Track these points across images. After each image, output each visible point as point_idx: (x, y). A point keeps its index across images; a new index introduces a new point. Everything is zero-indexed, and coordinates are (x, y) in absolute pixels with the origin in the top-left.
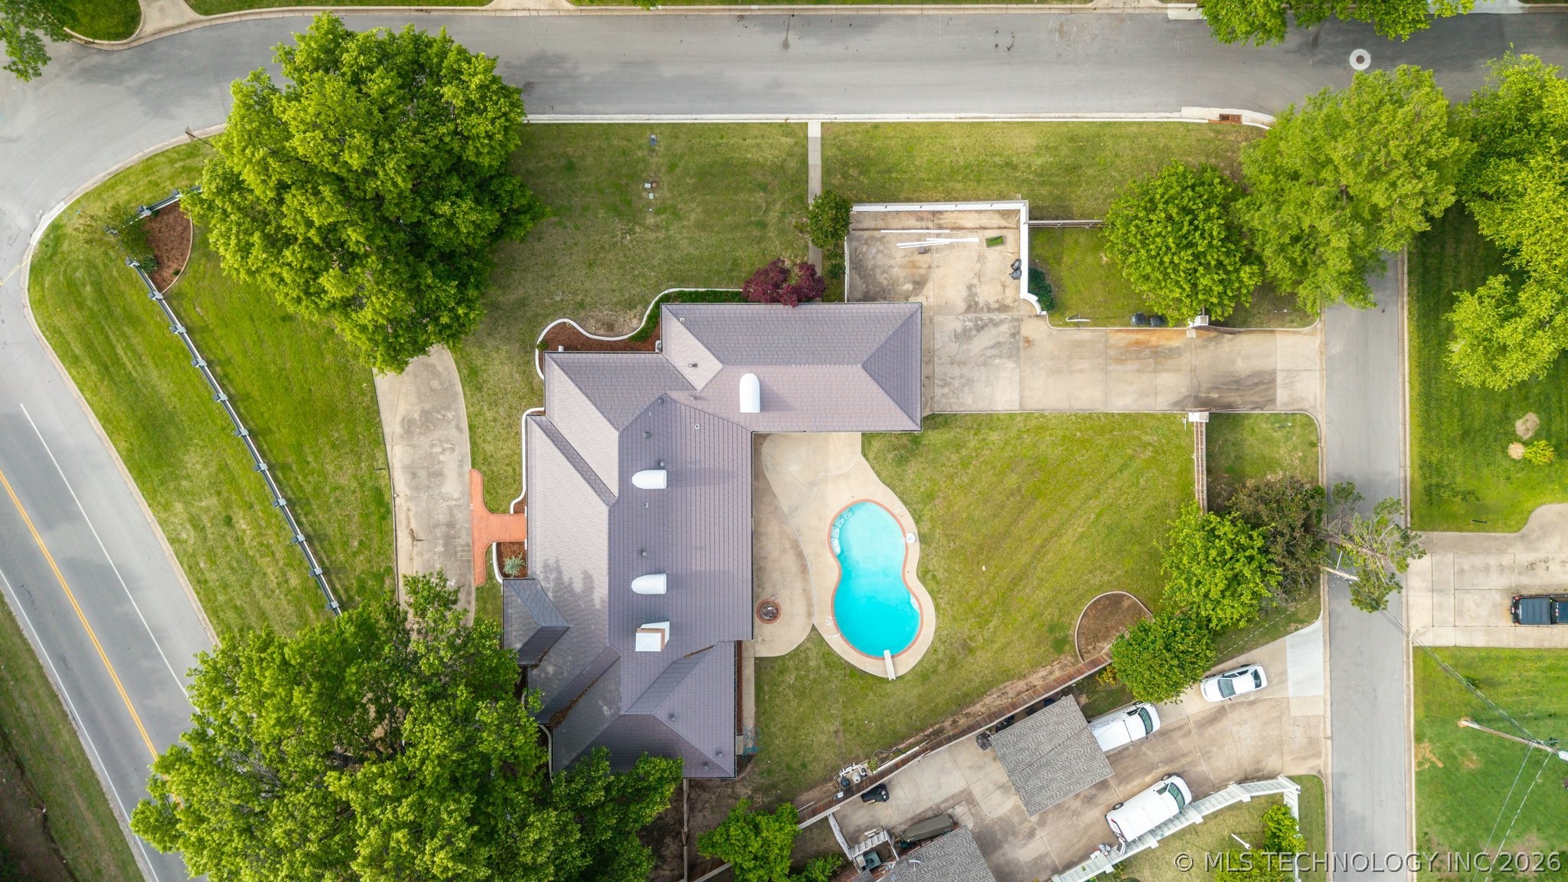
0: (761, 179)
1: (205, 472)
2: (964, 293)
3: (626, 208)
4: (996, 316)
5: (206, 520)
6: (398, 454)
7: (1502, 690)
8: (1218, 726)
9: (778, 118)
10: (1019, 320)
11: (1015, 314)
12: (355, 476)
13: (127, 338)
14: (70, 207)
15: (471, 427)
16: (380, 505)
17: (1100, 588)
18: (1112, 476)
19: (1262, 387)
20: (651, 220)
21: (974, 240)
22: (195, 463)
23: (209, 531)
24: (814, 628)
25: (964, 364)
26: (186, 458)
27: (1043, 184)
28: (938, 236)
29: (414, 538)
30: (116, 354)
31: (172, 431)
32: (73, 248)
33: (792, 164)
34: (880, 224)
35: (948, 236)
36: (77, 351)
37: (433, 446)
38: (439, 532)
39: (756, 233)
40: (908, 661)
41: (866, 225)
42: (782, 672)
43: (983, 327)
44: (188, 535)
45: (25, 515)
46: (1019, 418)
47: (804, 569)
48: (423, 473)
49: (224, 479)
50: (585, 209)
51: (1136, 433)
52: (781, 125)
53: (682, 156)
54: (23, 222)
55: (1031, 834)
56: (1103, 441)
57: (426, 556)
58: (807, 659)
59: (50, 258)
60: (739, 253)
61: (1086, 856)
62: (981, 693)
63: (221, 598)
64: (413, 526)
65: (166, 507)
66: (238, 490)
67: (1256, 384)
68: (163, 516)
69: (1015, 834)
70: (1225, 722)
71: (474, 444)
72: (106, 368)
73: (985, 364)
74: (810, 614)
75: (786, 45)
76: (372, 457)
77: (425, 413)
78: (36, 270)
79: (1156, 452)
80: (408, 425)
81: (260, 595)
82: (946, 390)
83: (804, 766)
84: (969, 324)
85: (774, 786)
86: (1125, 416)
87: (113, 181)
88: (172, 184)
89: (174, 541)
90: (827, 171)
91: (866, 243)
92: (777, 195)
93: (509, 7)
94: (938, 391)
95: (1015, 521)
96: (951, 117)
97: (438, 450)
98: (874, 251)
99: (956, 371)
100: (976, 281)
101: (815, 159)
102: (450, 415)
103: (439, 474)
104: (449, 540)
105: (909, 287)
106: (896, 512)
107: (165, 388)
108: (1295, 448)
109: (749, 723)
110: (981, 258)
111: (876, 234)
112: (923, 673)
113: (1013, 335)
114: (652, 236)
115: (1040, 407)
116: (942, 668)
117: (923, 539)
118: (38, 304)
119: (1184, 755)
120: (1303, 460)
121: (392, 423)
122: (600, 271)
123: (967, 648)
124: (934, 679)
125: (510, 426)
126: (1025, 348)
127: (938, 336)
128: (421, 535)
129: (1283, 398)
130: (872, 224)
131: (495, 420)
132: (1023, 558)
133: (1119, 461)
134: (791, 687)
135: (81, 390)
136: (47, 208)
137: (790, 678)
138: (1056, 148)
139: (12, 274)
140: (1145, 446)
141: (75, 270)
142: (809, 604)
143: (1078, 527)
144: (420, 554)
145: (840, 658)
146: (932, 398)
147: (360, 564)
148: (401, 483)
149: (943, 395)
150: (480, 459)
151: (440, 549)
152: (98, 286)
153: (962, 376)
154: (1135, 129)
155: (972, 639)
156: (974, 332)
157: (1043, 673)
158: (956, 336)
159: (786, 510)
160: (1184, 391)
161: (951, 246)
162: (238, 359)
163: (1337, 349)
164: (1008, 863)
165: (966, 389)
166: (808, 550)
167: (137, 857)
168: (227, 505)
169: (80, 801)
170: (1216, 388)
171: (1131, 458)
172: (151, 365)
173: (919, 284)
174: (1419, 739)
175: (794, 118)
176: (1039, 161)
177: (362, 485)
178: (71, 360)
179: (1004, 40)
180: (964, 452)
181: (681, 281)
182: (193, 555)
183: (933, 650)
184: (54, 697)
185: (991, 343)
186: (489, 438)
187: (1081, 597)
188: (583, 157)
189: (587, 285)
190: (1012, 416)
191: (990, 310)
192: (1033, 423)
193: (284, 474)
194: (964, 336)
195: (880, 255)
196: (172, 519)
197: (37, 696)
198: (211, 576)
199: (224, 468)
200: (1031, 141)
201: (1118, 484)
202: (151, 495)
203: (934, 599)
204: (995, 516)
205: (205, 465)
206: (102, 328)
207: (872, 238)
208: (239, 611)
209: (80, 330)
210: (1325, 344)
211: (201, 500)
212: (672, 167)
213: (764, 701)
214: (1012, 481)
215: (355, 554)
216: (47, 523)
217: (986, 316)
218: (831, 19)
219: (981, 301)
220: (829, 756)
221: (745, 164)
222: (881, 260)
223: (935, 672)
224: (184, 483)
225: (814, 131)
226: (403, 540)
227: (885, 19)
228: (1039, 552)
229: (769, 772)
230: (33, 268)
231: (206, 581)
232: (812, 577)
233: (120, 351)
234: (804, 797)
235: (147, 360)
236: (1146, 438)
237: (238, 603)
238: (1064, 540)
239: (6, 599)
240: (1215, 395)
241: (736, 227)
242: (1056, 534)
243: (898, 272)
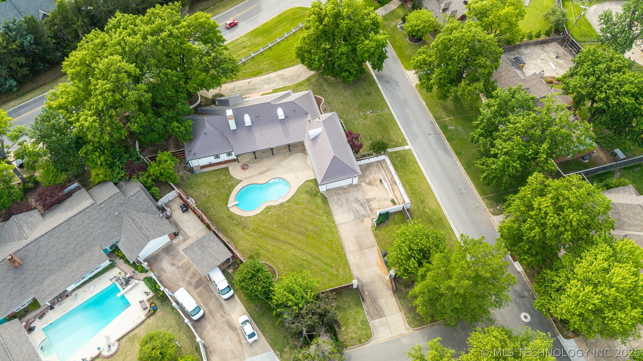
1: (257, 42)
2: (372, 197)
3: (361, 107)
4: (368, 209)
5: (244, 44)
6: (273, 75)
8: (228, 329)
10: (369, 216)
11: (371, 214)
12: (264, 68)
13: (288, 24)
15: (285, 87)
16: (257, 74)
17: (277, 267)
18: (322, 261)
19: (377, 313)
20: (361, 113)
21: (391, 196)
22: (259, 40)
23: (241, 45)
24: (241, 181)
25: (347, 203)
26: (260, 38)
27: (420, 213)
28: (388, 185)
29: (249, 83)
31: (266, 35)
33: (394, 144)
34: (385, 169)
35: (389, 188)
36: (282, 16)
37: (277, 81)
38: (252, 87)
39: (368, 138)
40: (234, 210)
41: (383, 165)
42: (225, 175)
43: (362, 206)
44: (239, 42)
46: (334, 225)
47: (261, 173)
48: (268, 80)
49: (256, 45)
50: (358, 99)
51: (342, 266)
52: (405, 138)
53: (383, 117)
55: (173, 265)
56: (334, 254)
57: (244, 86)
58: (231, 181)
59: (303, 10)
64: (252, 82)
65: (245, 37)
66: (254, 48)
67: (377, 310)
69: (173, 259)
70: (230, 332)
71: (280, 88)
72: (279, 22)
73: (350, 209)
74: (246, 178)
75: (430, 135)
76: (270, 70)
77: (286, 78)
79: (337, 275)
80: (282, 75)
82: (336, 200)
83: (192, 188)
84: (362, 201)
85: (183, 181)
86: (347, 260)
89: (237, 40)
90: (396, 153)
91: (377, 166)
93: (407, 74)
94: (335, 198)
95: (296, 232)
96: (430, 183)
97: (276, 82)
98: (376, 169)
99: (344, 201)
100: (377, 200)
101: (398, 149)
102: (287, 83)
103: (269, 84)
104: (250, 89)
105: (368, 181)
106: (289, 194)
107: (278, 31)
108: (356, 333)
109: (205, 170)
110: (386, 199)
111: (381, 168)
112: (232, 217)
113: (363, 216)
114: (356, 114)
115: (340, 230)
116: (235, 222)
117: (281, 205)
118: (291, 9)
119: (213, 317)
120: (352, 338)
121: (281, 72)
122: (341, 105)
123: (244, 228)
124: (230, 220)
126: (360, 220)
127: (354, 193)
128: (250, 84)
129: (375, 323)
130: (384, 166)
132: (282, 237)
133: (329, 262)
134: (219, 179)
135: (272, 19)
137: (223, 177)
138: (435, 215)
140: (338, 271)
142: (250, 178)
143: (299, 254)
144: (245, 84)
145: (232, 190)
146: (332, 197)
147: (239, 73)
148: (265, 77)
149: (334, 200)
150: (276, 90)
151: (247, 88)
153: (343, 203)
155: (248, 229)
156: (359, 203)
158: (356, 198)
159: (281, 164)
160: (364, 281)
161: (386, 190)
162: (289, 42)
163: (404, 341)
164: (161, 259)
165: (339, 206)
166: (268, 173)
168: (249, 47)
170: (369, 293)
171: (331, 267)
173: (370, 184)
175: (408, 142)
176: (427, 210)
177: (262, 69)
178: (279, 16)
179: (463, 191)
180: (316, 210)
182: (234, 43)
183: (241, 217)
185: (357, 209)
187: (272, 262)
188: (372, 96)
189: (336, 103)
190: (334, 222)
191: (369, 206)
192: (334, 229)
193: (260, 55)
194: (357, 201)
195: (375, 171)
196: (243, 38)
199: (259, 44)
200: (434, 207)
201: (319, 264)
202: (248, 34)
203: (260, 213)
204: (296, 225)
206: (289, 20)
207: (380, 167)
209: (287, 16)
210: (405, 336)
211: (249, 42)
212: (379, 116)
213: (213, 172)
214: (310, 227)
217: (366, 205)
218: (444, 144)
219: (371, 203)
220: (196, 193)
221: (389, 133)
222: (373, 171)
223: (233, 220)
224: (253, 39)
225: (406, 147)
226: (248, 80)
227: (452, 157)
228: (286, 243)
229: (188, 179)
230: (300, 7)
233: (284, 23)
235: (283, 28)
236: (341, 270)
238: (293, 250)
240: (366, 293)
242: (294, 246)
243: (371, 177)
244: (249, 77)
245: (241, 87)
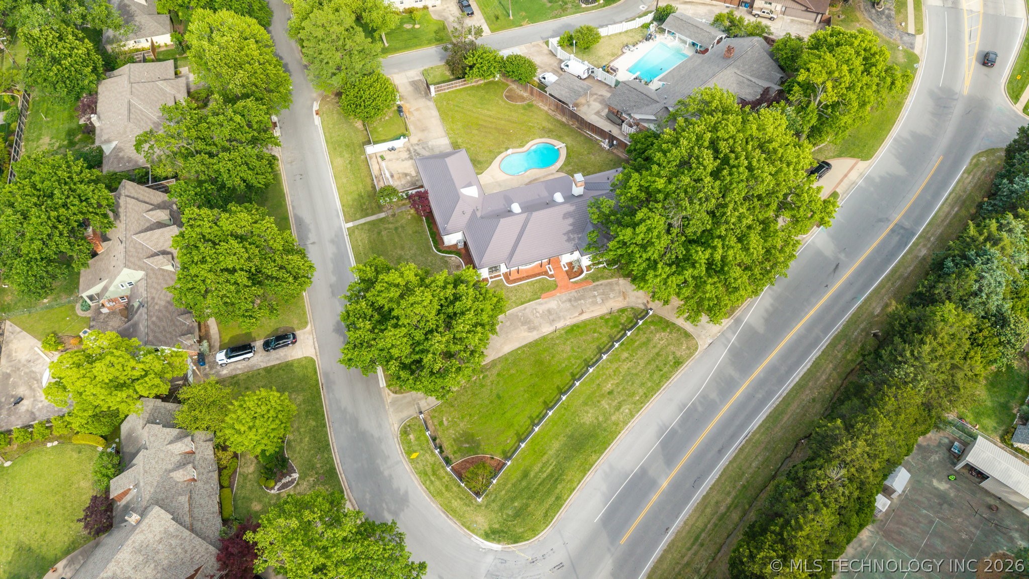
0: (375, 235)
1: (591, 411)
2: (406, 162)
4: (412, 151)
5: (615, 403)
6: (547, 330)
7: (496, 13)
9: (347, 239)
10: (412, 145)
12: (564, 344)
13: (537, 474)
14: (473, 531)
15: (522, 304)
16: (572, 330)
17: (506, 102)
18: (462, 108)
19: (415, 81)
21: (383, 164)
22: (588, 417)
23: (619, 400)
26: (588, 423)
27: (355, 152)
28: (385, 174)
29: (582, 313)
30: (547, 477)
31: (577, 434)
32: (496, 521)
33: (366, 227)
35: (384, 171)
36: (553, 499)
37: (537, 317)
38: (575, 304)
39: (400, 229)
40: (556, 142)
43: (418, 153)
44: (625, 409)
45: (654, 498)
46: (450, 136)
48: (551, 317)
49: (591, 400)
51: (444, 107)
52: (350, 236)
54: (490, 559)
55: (601, 96)
56: (450, 113)
57: (588, 306)
59: (506, 533)
60: (410, 232)
61: (600, 81)
62: (558, 121)
63: (649, 384)
64: (577, 314)
65: (616, 424)
66: (593, 393)
68: (621, 425)
69: (603, 99)
71: (530, 301)
72: (557, 479)
73: (432, 149)
74: (552, 174)
75: (313, 243)
76: (552, 338)
77: (523, 324)
78: (516, 540)
79: (449, 100)
80: (531, 329)
81: (639, 368)
83: (611, 161)
84: (417, 156)
87: (451, 512)
88: (444, 477)
90: (367, 215)
92: (382, 228)
93: (314, 350)
95: (490, 127)
96: (334, 186)
97: (538, 314)
100: (400, 160)
101: (363, 221)
102: (520, 314)
103: (549, 311)
104: (577, 299)
105: (408, 177)
107: (556, 445)
108: (435, 71)
110: (390, 160)
112: (559, 138)
115: (443, 132)
118: (534, 531)
121: (534, 336)
123: (543, 129)
125: (516, 290)
126: (422, 140)
128: (580, 310)
129: (417, 77)
131: (516, 296)
132: (503, 122)
135: (574, 489)
136: (478, 548)
138: (340, 153)
139: (523, 555)
140: (448, 104)
141: (508, 515)
142: (549, 174)
143: (485, 112)
144: (588, 308)
145: (565, 161)
147: (605, 330)
148: (560, 325)
150: (536, 296)
151: (582, 301)
152: (513, 500)
154: (327, 134)
155: (539, 128)
157: (542, 107)
161: (388, 169)
163: (396, 71)
166: (527, 181)
167: (795, 382)
168: (602, 396)
169: (785, 419)
171: (454, 105)
172: (546, 456)
173: (406, 175)
174: (521, 26)
175: (346, 233)
176: (347, 156)
177: (567, 340)
179: (298, 177)
180: (469, 147)
181: (430, 248)
182: (635, 403)
183: (549, 137)
184: (742, 450)
185: (424, 150)
186: (525, 296)
187: (510, 105)
191: (410, 153)
192: (450, 132)
193: (577, 374)
196: (621, 419)
197: (745, 458)
198: (641, 391)
199: (585, 404)
201: (465, 106)
202: (614, 435)
203: (529, 141)
204: (490, 133)
205: (587, 412)
206: (537, 489)
208: (652, 374)
209: (541, 501)
210: (395, 73)
211: (606, 409)
215: (600, 333)
216: (653, 484)
217: (413, 154)
219: (408, 156)
220: (604, 154)
221: (370, 242)
224: (601, 419)
225: (350, 225)
226: (585, 317)
228: (499, 119)
230: (516, 542)
231: (645, 394)
232: (537, 177)
233: (545, 475)
234: (623, 157)
235: (544, 459)
236: (444, 104)
237: (648, 376)
238: (491, 114)
239: (705, 493)
241: (399, 236)
242: (490, 116)
243: (403, 182)
244: (585, 323)
245: (595, 303)
